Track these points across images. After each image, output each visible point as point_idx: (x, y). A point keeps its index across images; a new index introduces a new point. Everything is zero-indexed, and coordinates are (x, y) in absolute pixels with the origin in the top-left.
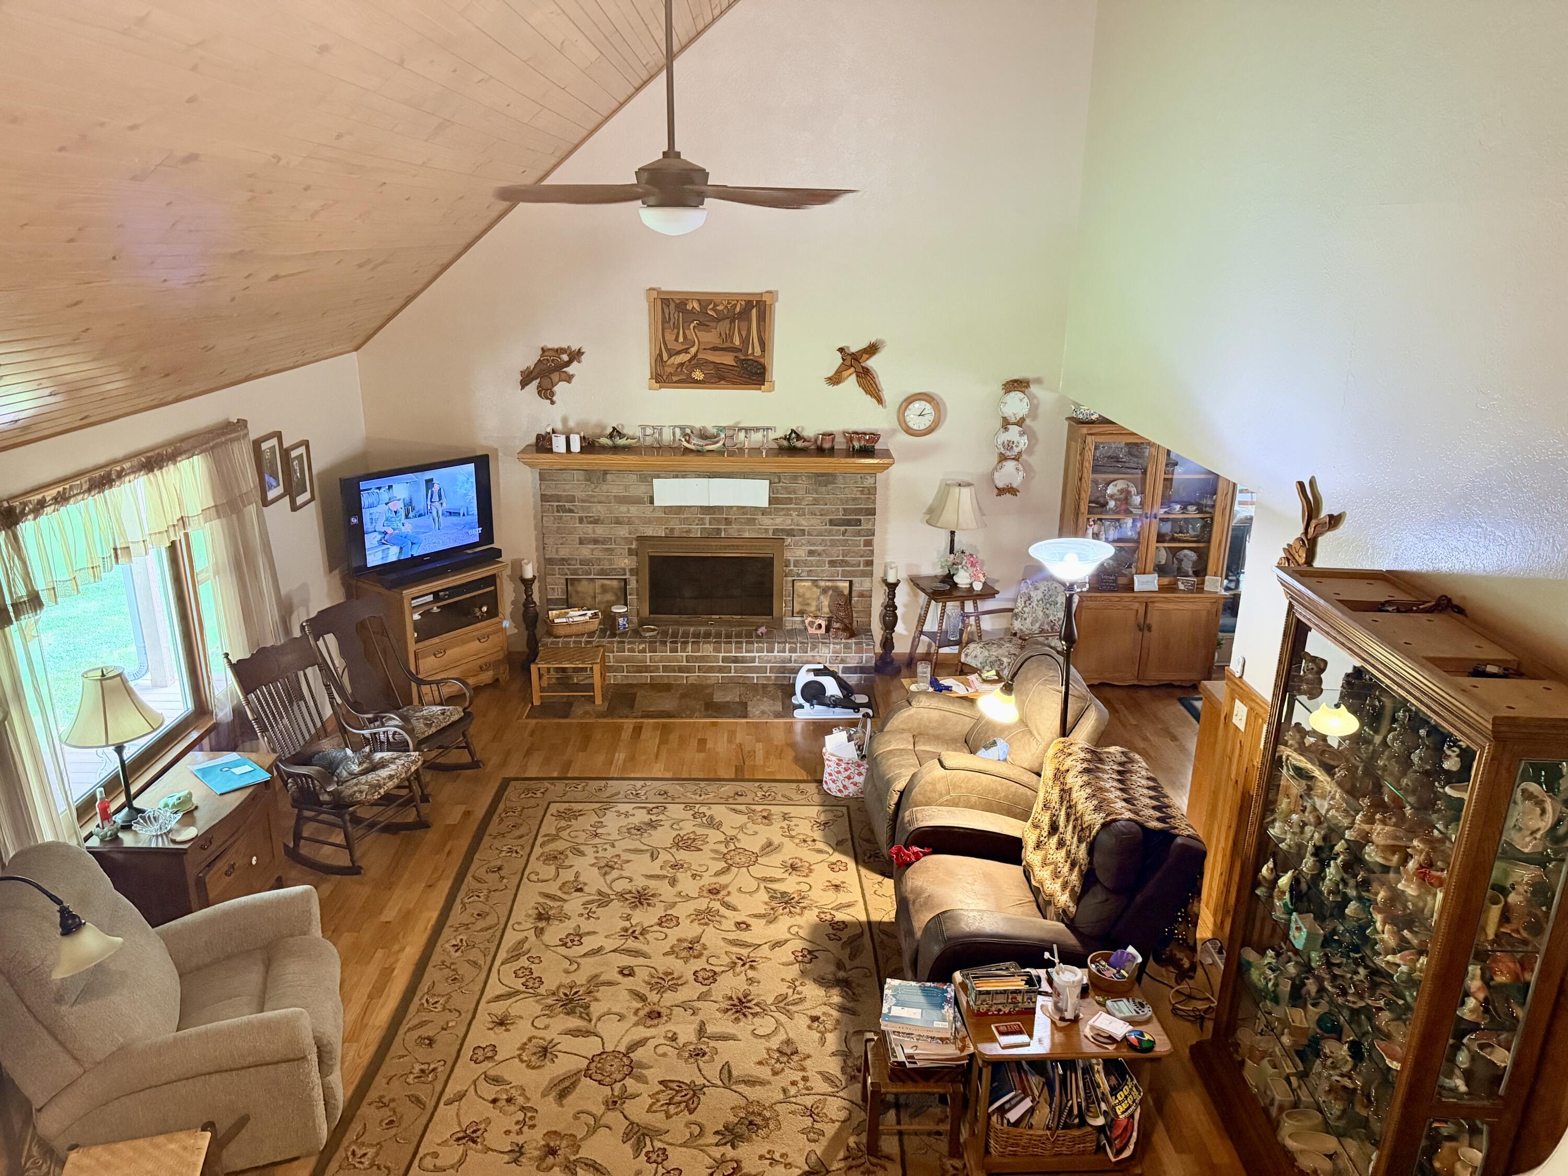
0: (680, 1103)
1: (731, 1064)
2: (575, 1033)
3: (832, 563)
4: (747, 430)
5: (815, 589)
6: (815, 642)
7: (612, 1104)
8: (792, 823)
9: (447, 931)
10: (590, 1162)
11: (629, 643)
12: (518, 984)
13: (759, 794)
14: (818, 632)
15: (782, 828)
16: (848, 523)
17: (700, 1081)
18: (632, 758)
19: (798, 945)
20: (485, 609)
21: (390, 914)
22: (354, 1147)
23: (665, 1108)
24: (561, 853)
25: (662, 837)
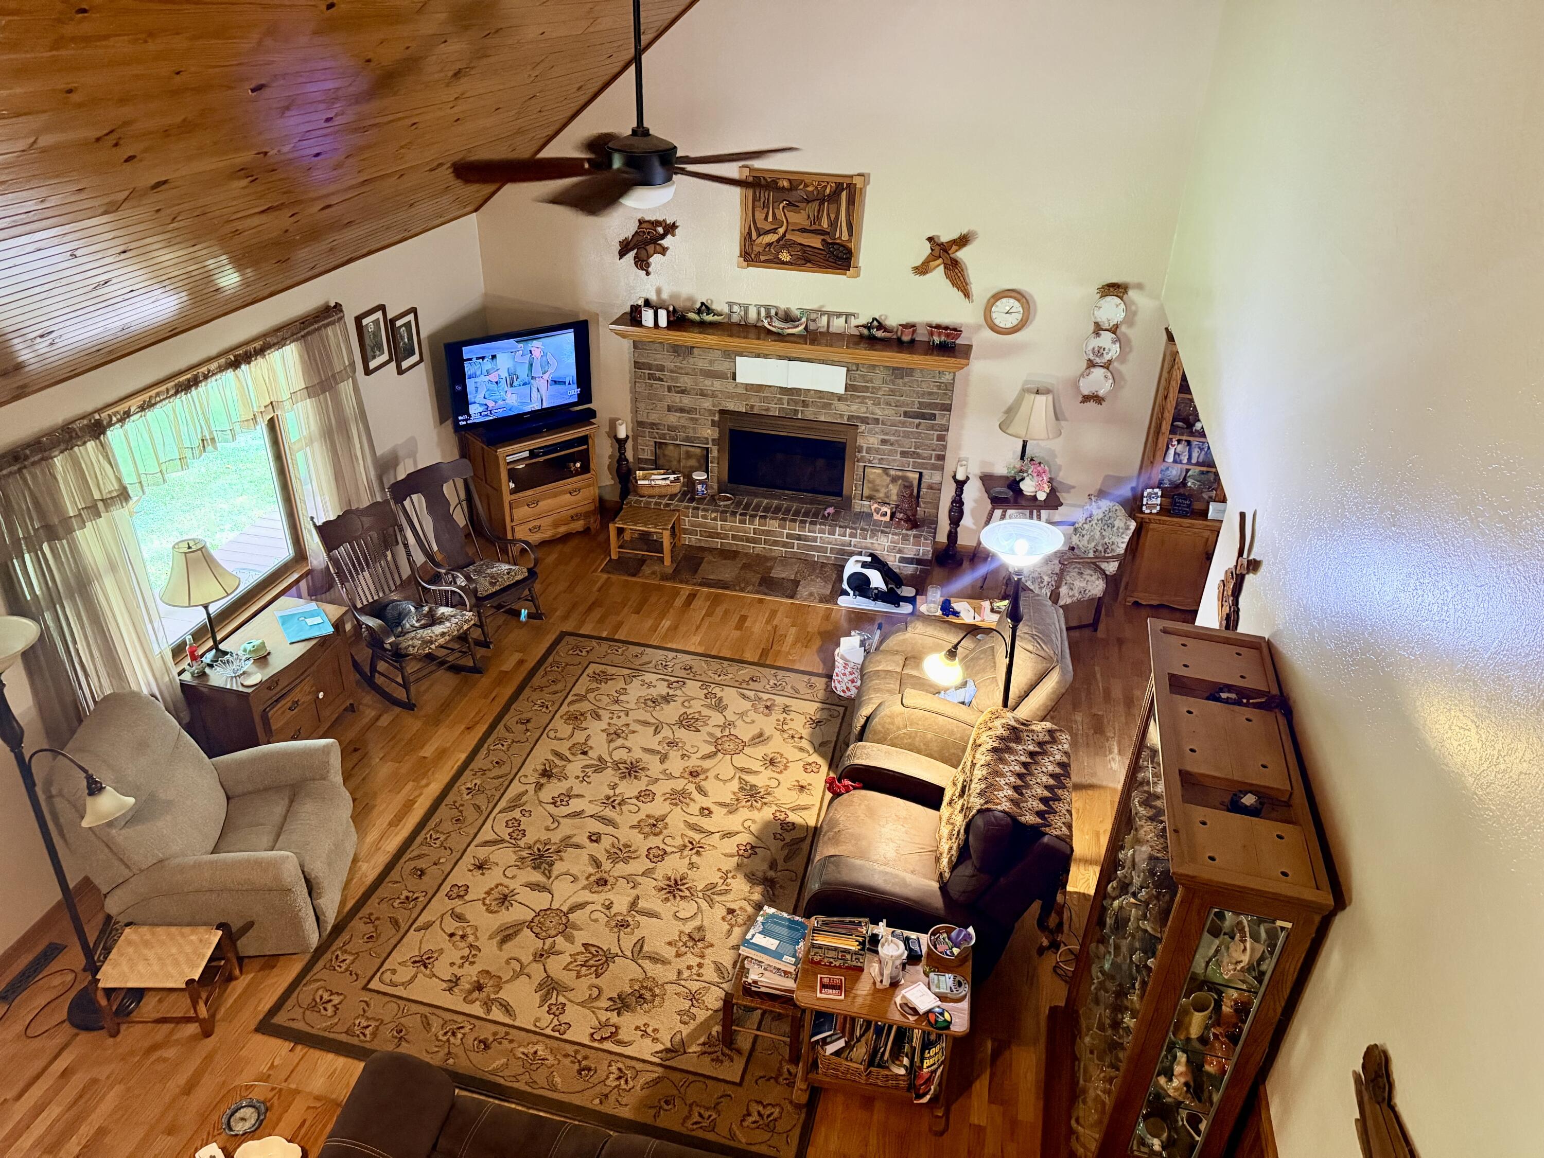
0: (592, 966)
1: (646, 939)
2: (534, 886)
3: (904, 454)
4: (830, 314)
5: (885, 477)
6: (878, 529)
7: (540, 956)
8: (788, 717)
9: (468, 772)
10: (504, 1003)
11: (704, 510)
12: (504, 833)
13: (772, 683)
14: (883, 519)
15: (778, 720)
16: (923, 416)
17: (615, 950)
18: (674, 628)
19: (745, 838)
20: (578, 465)
21: (428, 751)
22: (339, 952)
23: (578, 968)
24: (582, 715)
25: (670, 712)
